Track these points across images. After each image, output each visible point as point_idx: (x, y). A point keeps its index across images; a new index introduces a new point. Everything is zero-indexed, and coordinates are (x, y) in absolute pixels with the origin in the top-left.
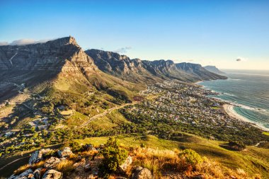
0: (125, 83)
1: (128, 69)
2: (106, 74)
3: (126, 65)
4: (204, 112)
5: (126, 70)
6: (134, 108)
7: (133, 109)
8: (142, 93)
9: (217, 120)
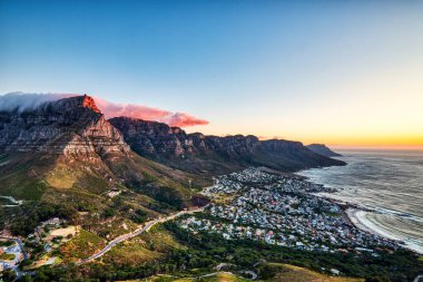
0: (178, 174)
1: (182, 151)
2: (143, 159)
3: (179, 143)
5: (179, 151)
6: (193, 219)
7: (190, 221)
8: (206, 192)
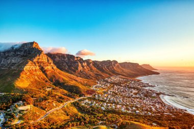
0: (79, 79)
1: (81, 68)
2: (63, 72)
3: (80, 64)
4: (145, 101)
5: (80, 68)
6: (87, 101)
7: (85, 102)
8: (93, 88)
9: (156, 108)
